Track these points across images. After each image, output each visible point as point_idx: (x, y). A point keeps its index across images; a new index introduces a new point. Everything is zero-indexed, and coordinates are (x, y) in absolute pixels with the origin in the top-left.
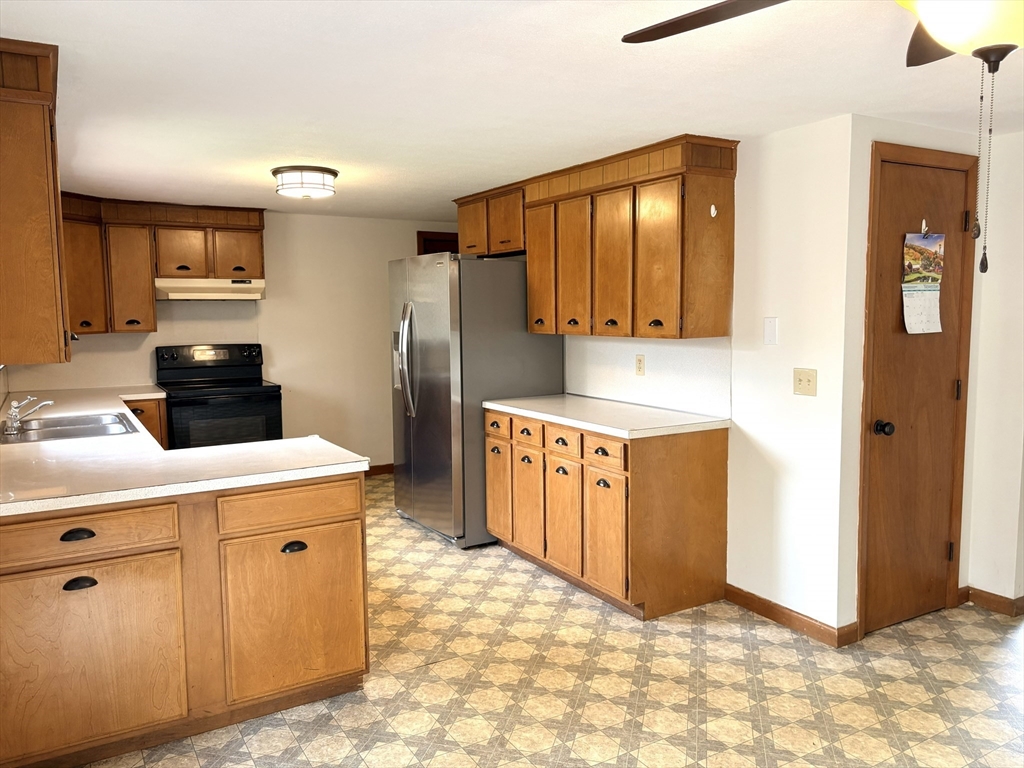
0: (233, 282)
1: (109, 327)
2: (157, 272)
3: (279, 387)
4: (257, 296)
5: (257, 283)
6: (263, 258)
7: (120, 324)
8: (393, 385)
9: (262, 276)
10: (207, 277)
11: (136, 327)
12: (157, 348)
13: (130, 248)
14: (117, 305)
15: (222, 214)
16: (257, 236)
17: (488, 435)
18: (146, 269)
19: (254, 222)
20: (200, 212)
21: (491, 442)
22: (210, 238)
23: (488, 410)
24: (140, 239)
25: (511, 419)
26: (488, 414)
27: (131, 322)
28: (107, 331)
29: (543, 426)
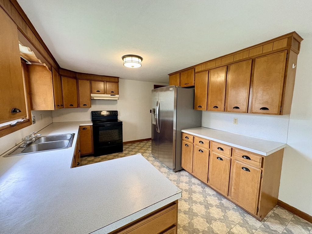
0: (111, 95)
1: (78, 106)
2: (91, 92)
3: (122, 122)
4: (117, 99)
5: (117, 96)
6: (118, 90)
7: (81, 105)
8: (152, 123)
9: (118, 94)
10: (104, 94)
11: (86, 106)
12: (92, 112)
13: (84, 86)
14: (81, 100)
15: (108, 78)
16: (117, 84)
17: (183, 140)
18: (89, 92)
19: (116, 81)
20: (103, 77)
21: (184, 142)
22: (105, 84)
23: (183, 133)
24: (87, 84)
25: (194, 137)
26: (183, 134)
27: (84, 105)
28: (78, 107)
29: (210, 141)
